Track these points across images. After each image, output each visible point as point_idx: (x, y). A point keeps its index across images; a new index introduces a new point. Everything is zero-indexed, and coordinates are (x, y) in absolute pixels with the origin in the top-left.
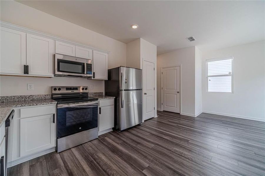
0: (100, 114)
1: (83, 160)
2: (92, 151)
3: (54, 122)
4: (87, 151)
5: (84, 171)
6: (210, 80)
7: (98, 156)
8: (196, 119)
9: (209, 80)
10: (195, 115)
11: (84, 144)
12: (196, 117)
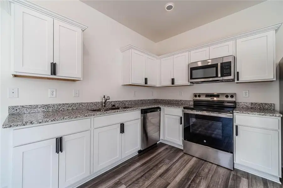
0: (236, 137)
1: (187, 171)
2: (203, 174)
3: (181, 123)
4: (201, 169)
5: (175, 177)
7: (200, 182)
11: (208, 163)
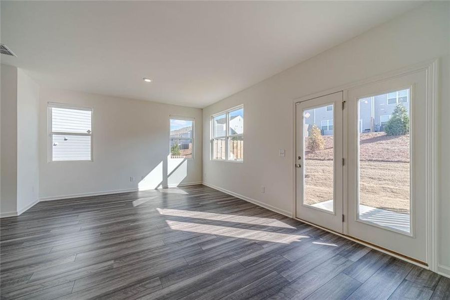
6: (55, 145)
8: (18, 220)
9: (53, 144)
10: (18, 211)
12: (18, 215)
